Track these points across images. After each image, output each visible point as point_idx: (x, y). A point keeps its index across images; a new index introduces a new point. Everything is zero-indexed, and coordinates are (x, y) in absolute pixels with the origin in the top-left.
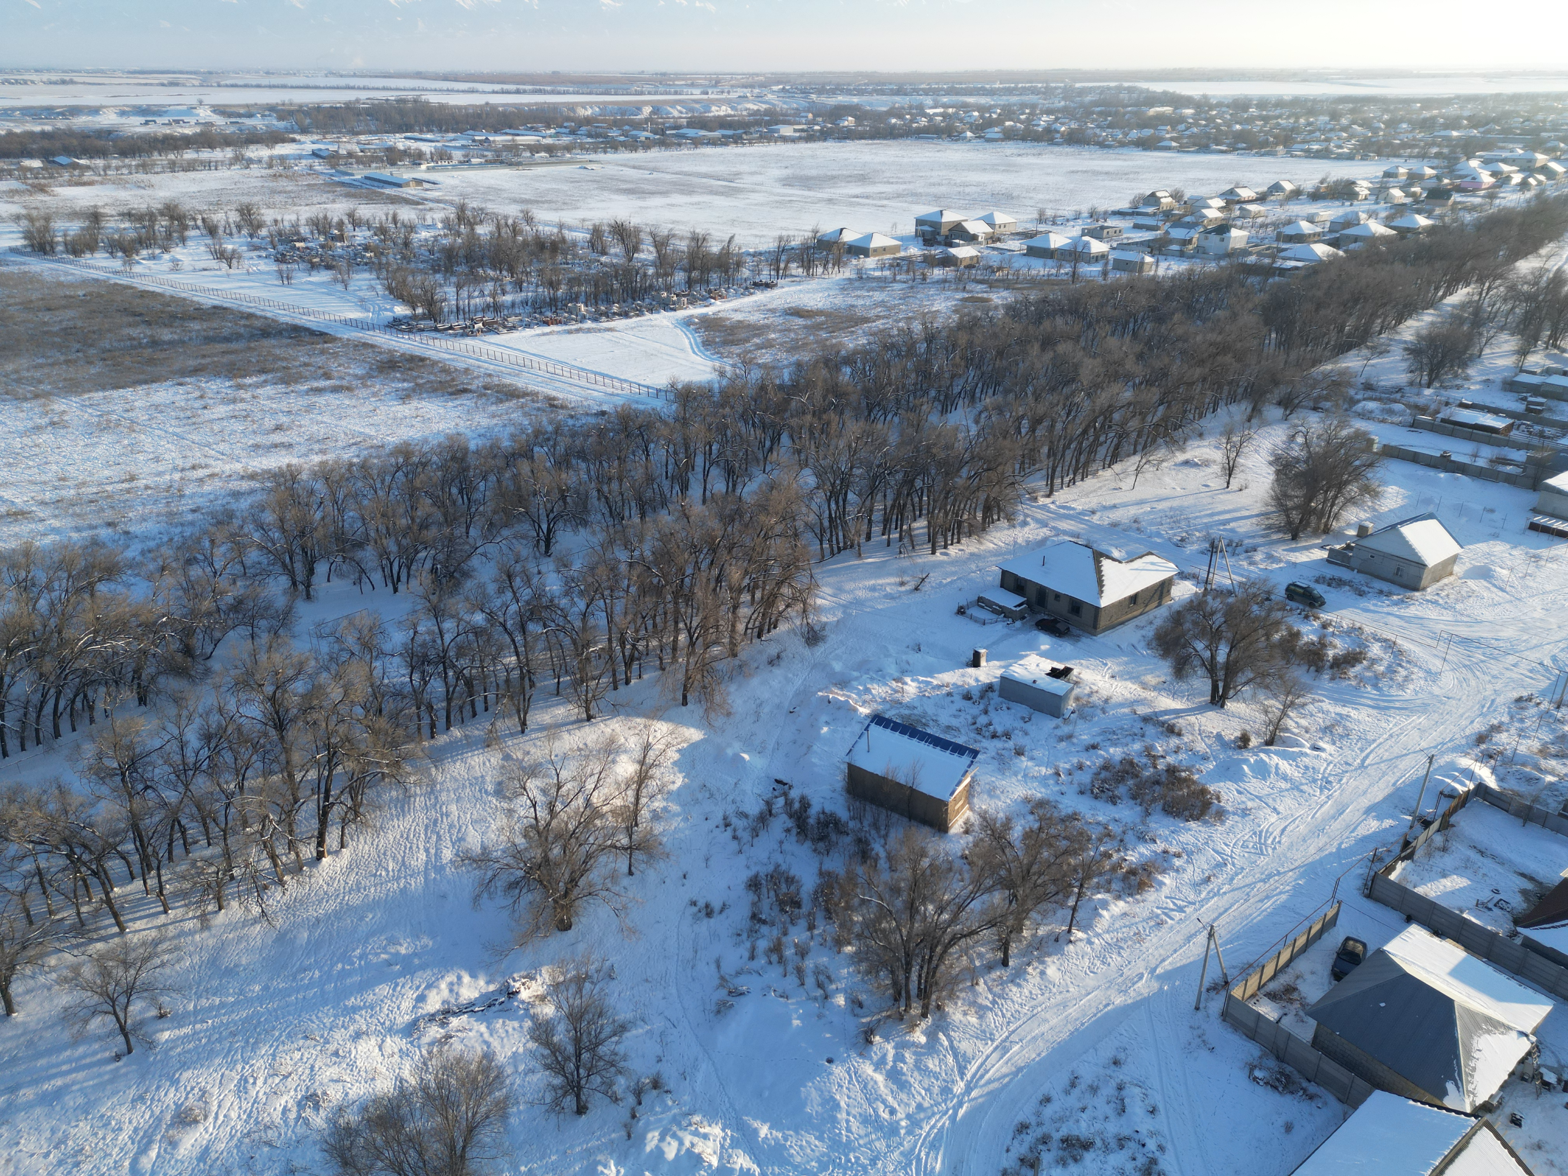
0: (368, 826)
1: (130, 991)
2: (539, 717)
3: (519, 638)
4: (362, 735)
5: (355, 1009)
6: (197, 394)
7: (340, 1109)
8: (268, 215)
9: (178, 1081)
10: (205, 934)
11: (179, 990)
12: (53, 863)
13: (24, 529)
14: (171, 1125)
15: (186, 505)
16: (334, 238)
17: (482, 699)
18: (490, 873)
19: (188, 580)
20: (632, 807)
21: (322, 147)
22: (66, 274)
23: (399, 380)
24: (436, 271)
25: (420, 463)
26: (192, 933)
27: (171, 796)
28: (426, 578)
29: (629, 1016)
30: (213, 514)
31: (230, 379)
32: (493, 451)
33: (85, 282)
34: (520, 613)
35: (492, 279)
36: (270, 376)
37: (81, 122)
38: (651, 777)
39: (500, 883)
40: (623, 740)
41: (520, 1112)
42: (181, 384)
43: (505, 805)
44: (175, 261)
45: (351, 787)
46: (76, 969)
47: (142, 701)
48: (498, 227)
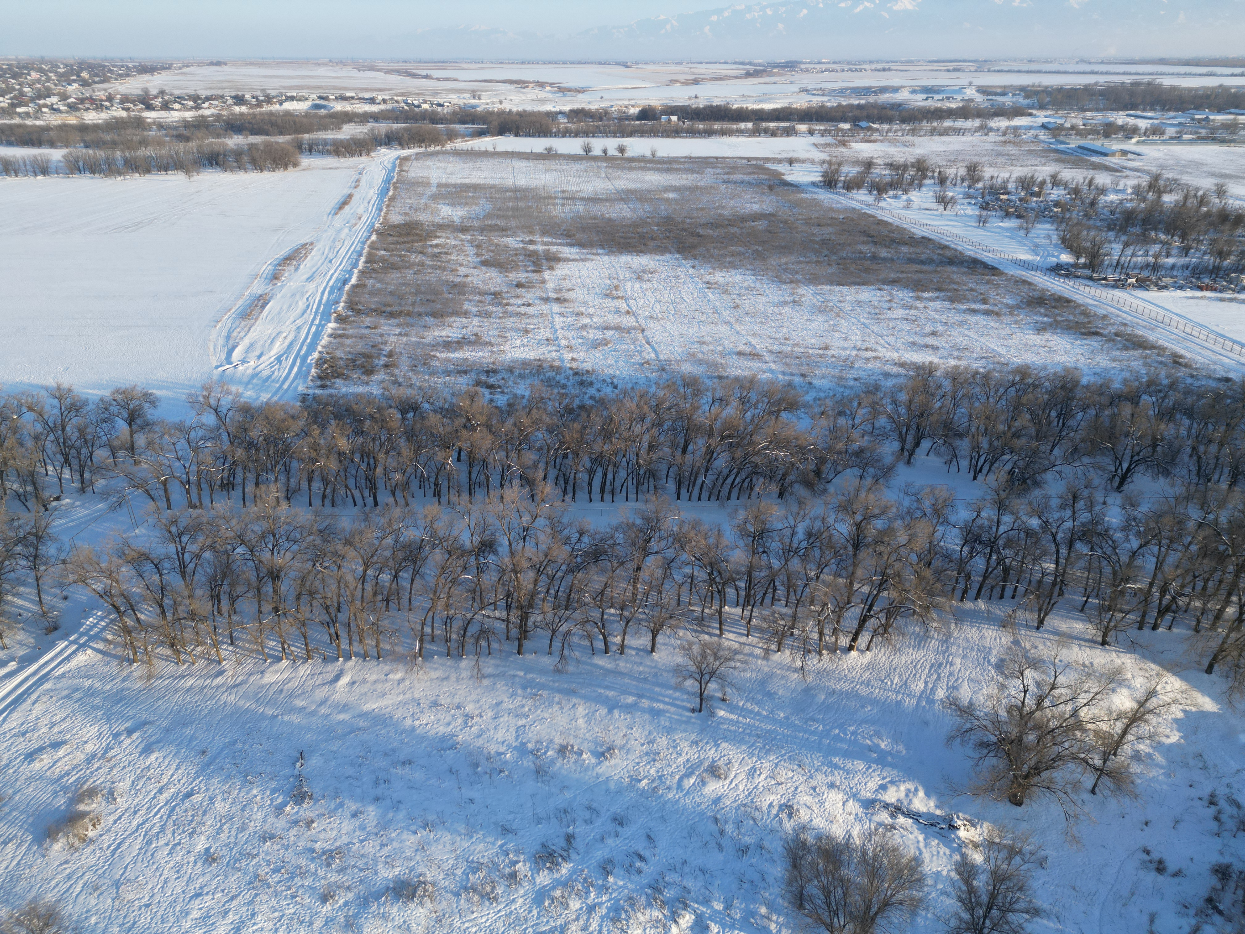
0: (890, 644)
1: (712, 674)
2: (1055, 621)
3: (1064, 551)
4: (910, 577)
5: (836, 767)
6: (888, 298)
7: (804, 828)
8: (988, 172)
9: (718, 746)
10: (764, 662)
11: (738, 690)
12: (701, 575)
13: (755, 365)
14: (706, 771)
15: (853, 374)
16: (1033, 194)
17: (1013, 587)
18: (968, 726)
19: (835, 426)
20: (1116, 737)
21: (1051, 120)
22: (838, 202)
23: (1041, 315)
24: (1110, 229)
25: (1033, 384)
26: (757, 657)
27: (776, 564)
28: (1003, 476)
29: (1046, 906)
30: (866, 385)
31: (914, 291)
32: (1102, 389)
33: (847, 209)
34: (1072, 532)
35: (1161, 242)
36: (942, 294)
37: (886, 98)
38: (1146, 721)
39: (974, 737)
40: (1129, 676)
41: (926, 918)
42: (880, 290)
43: (1001, 680)
44: (909, 201)
45: (888, 609)
46: (691, 644)
47: (781, 495)
48: (1186, 198)
